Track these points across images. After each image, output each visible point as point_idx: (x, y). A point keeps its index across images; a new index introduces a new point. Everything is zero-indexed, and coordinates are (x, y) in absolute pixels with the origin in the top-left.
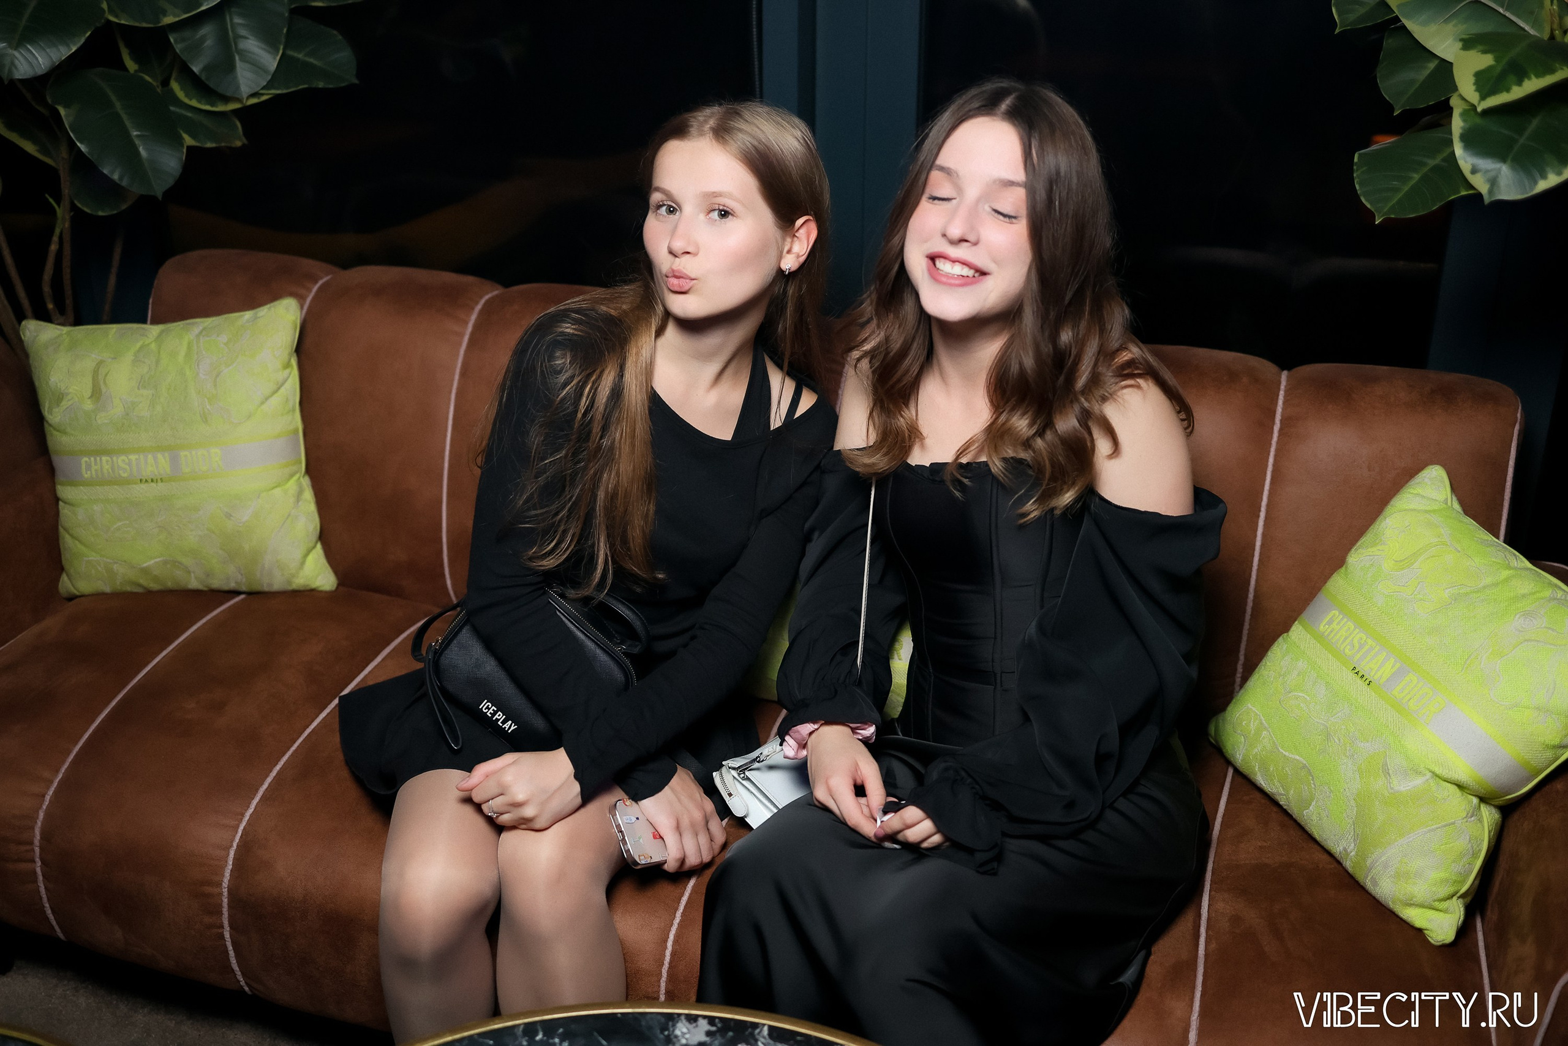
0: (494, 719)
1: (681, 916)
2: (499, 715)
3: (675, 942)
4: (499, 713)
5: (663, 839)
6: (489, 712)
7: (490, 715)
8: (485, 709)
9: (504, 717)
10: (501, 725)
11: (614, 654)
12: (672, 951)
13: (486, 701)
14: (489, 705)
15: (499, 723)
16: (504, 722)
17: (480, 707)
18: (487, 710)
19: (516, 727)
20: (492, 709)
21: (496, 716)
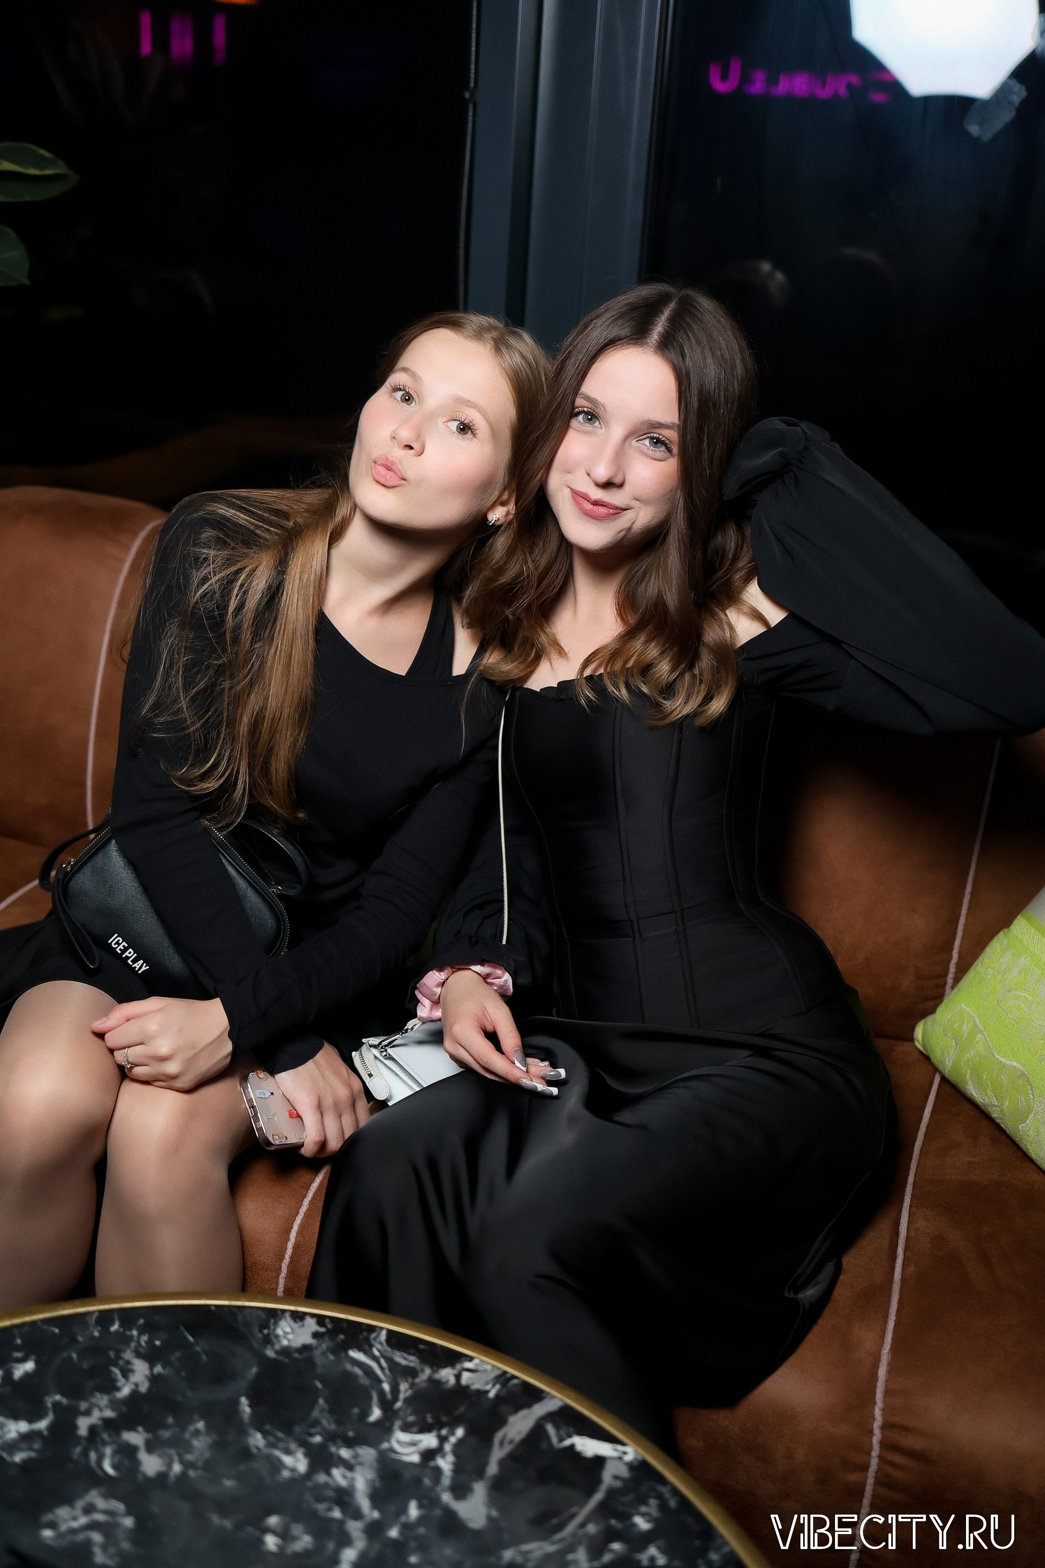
0: (124, 956)
1: (309, 1205)
2: (130, 953)
3: (299, 1233)
4: (130, 950)
5: (301, 1118)
6: (119, 948)
7: (119, 952)
8: (115, 944)
9: (136, 955)
10: (131, 964)
11: (268, 896)
12: (295, 1243)
13: (116, 935)
14: (119, 940)
15: (129, 961)
16: (134, 961)
17: (109, 942)
18: (117, 945)
19: (148, 967)
20: (122, 945)
21: (127, 954)
